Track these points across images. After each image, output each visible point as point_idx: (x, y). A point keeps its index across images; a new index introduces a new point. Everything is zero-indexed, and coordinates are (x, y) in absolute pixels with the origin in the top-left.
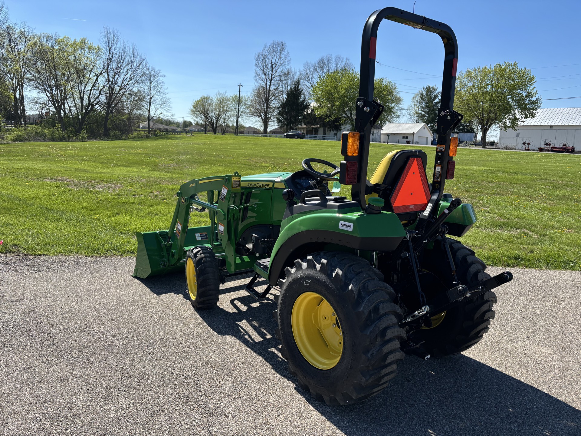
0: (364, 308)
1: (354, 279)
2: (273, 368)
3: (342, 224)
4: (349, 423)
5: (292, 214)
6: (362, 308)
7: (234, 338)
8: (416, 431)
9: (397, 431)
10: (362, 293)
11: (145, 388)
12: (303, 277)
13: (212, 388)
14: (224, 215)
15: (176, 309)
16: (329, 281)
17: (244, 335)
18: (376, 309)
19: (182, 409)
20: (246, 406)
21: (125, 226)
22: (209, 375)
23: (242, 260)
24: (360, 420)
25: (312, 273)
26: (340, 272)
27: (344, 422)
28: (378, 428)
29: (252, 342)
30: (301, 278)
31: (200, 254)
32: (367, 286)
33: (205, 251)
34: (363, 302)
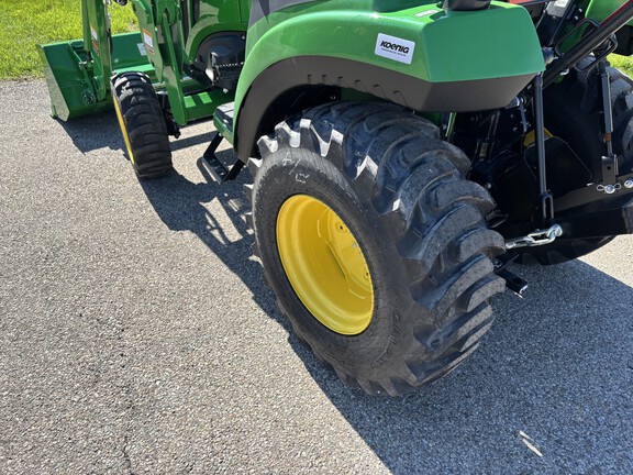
0: (426, 253)
1: (406, 184)
2: (254, 298)
3: (383, 43)
4: (379, 418)
5: (266, 12)
6: (421, 254)
7: (194, 235)
8: (498, 433)
9: (464, 433)
10: (424, 215)
11: (26, 351)
12: (293, 166)
13: (144, 346)
14: (147, 12)
15: (108, 178)
16: (347, 185)
17: (212, 228)
18: (453, 249)
19: (83, 400)
20: (201, 387)
21: (55, 28)
22: (145, 317)
23: (198, 101)
24: (399, 410)
25: (311, 160)
26: (374, 168)
27: (370, 417)
28: (431, 428)
29: (222, 241)
30: (289, 167)
31: (127, 89)
32: (436, 199)
33: (135, 83)
34: (424, 236)
